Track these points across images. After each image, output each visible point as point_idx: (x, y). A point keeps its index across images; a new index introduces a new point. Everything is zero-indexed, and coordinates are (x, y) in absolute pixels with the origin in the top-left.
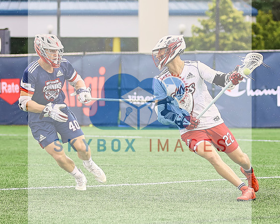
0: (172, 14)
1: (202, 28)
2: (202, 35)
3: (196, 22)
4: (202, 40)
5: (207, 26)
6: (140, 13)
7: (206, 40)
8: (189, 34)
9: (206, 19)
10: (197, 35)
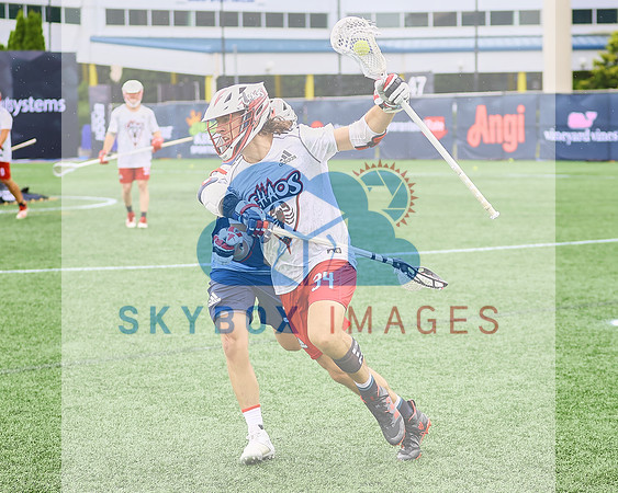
0: (576, 48)
1: (602, 60)
2: (603, 68)
3: (597, 56)
4: (602, 73)
5: (606, 60)
6: (546, 48)
7: (607, 72)
8: (590, 67)
9: (606, 53)
10: (598, 69)
